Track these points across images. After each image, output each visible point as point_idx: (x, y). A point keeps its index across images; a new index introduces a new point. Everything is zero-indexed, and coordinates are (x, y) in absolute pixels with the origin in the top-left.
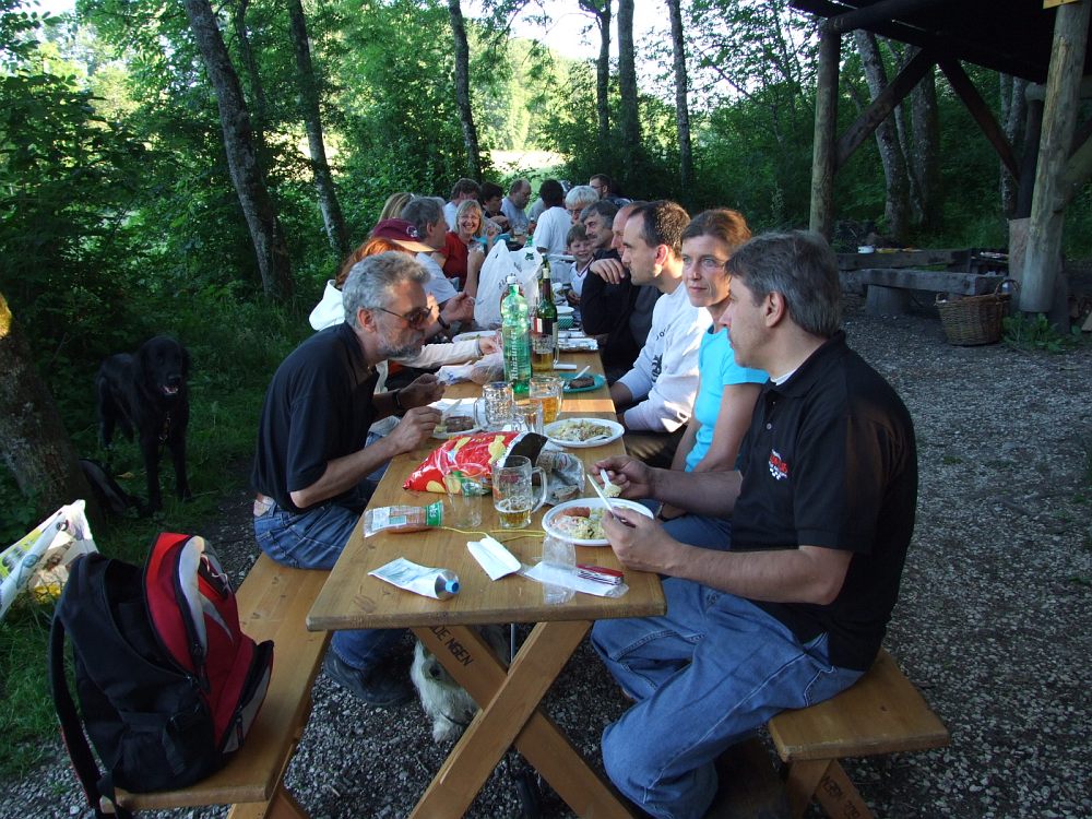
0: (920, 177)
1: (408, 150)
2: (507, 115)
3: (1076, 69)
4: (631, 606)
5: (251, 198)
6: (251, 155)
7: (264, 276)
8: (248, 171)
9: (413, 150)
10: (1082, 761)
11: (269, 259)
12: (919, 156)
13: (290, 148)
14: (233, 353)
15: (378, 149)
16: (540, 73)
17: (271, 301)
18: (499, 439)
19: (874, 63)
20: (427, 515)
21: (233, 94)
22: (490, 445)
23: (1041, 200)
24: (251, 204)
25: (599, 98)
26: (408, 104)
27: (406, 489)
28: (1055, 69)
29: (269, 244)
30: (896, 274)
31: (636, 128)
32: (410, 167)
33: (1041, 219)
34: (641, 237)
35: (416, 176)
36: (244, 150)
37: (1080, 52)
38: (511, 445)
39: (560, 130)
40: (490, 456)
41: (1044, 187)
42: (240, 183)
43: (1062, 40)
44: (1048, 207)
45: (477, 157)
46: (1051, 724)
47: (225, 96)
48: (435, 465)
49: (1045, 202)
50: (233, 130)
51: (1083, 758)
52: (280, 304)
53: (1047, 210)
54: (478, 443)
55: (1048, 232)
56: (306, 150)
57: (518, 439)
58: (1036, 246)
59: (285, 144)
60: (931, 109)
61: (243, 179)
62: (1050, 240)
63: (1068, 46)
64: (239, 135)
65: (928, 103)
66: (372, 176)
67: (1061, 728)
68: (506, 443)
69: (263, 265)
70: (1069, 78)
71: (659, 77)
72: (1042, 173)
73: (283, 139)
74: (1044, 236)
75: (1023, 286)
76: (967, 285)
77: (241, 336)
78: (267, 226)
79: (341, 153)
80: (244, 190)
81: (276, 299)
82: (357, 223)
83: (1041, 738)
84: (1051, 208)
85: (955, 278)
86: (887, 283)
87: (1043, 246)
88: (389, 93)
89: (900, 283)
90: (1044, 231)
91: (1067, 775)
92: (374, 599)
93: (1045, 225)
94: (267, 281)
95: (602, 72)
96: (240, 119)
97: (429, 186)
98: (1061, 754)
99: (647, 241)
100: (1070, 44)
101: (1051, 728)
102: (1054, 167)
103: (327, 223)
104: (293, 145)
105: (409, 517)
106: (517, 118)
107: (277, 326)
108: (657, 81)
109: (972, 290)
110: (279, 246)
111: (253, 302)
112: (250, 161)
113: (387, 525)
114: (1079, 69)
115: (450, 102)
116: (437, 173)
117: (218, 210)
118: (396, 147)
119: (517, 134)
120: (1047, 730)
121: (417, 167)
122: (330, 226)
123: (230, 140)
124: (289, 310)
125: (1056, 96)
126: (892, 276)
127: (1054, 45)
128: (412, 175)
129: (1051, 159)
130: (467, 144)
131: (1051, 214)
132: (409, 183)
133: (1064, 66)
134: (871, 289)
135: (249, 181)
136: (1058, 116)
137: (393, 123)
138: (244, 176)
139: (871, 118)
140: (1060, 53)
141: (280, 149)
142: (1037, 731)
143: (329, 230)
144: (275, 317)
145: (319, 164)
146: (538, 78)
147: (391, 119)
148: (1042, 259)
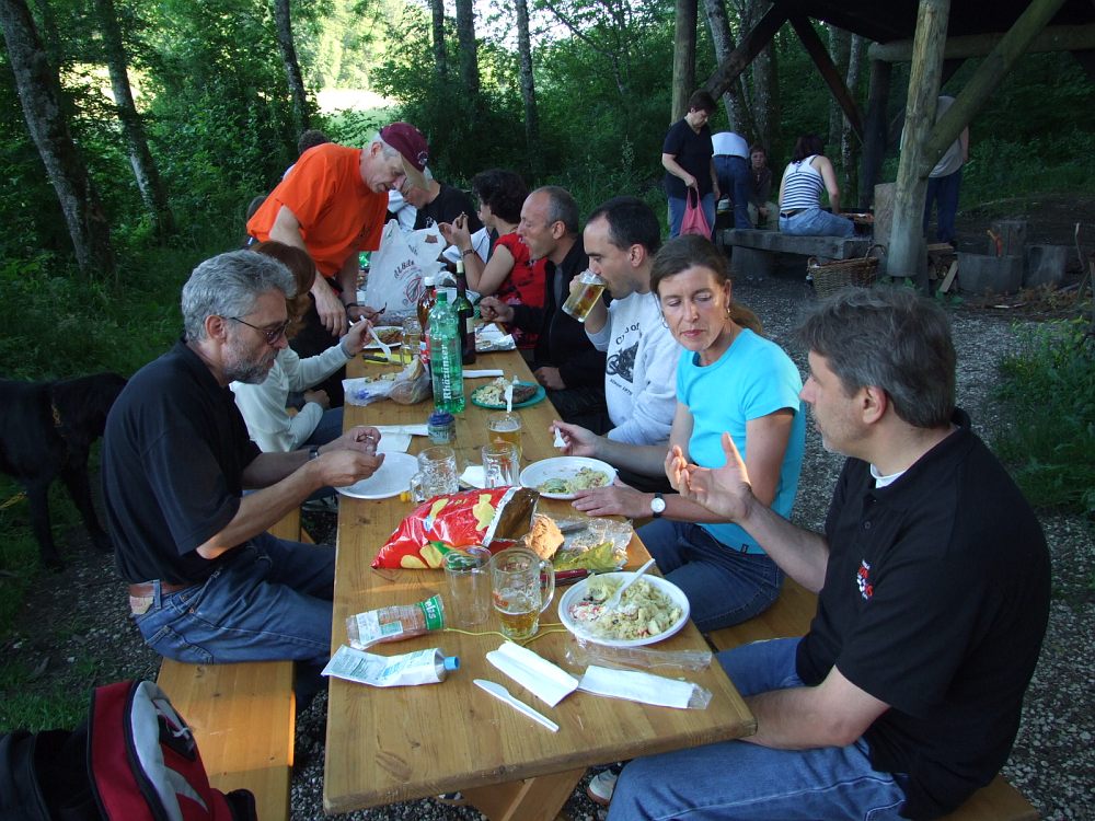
0: (762, 131)
1: (225, 94)
2: (316, 50)
3: (940, 37)
4: (718, 730)
5: (56, 155)
6: (53, 103)
7: (77, 246)
8: (49, 122)
9: (231, 94)
10: (1080, 776)
11: (83, 227)
12: (760, 109)
13: (92, 92)
14: (54, 344)
15: (189, 91)
16: (365, 9)
17: (88, 275)
18: (485, 499)
19: (718, 14)
20: (425, 616)
21: (25, 30)
22: (475, 507)
23: (908, 166)
24: (57, 162)
25: (435, 41)
26: (221, 41)
27: (375, 567)
28: (921, 37)
29: (82, 208)
30: (761, 236)
31: (474, 74)
32: (229, 112)
33: (908, 185)
34: (611, 242)
35: (237, 123)
36: (42, 99)
37: (943, 20)
38: (501, 505)
39: (397, 76)
40: (477, 521)
41: (910, 154)
42: (41, 137)
43: (928, 8)
44: (914, 174)
45: (303, 101)
46: (1039, 736)
47: (15, 32)
48: (409, 536)
49: (912, 168)
50: (27, 73)
51: (1078, 772)
52: (100, 278)
53: (913, 177)
54: (459, 507)
55: (914, 198)
56: (110, 95)
57: (508, 497)
58: (903, 212)
59: (87, 87)
60: (772, 62)
61: (45, 132)
62: (916, 206)
63: (933, 14)
64: (36, 79)
65: (768, 56)
66: (186, 121)
67: (1050, 739)
68: (494, 503)
69: (75, 233)
70: (935, 45)
71: (491, 18)
72: (909, 140)
73: (83, 81)
74: (911, 201)
75: (890, 251)
76: (835, 249)
77: (63, 325)
78: (78, 186)
79: (145, 94)
80: (46, 146)
81: (94, 272)
82: (173, 176)
83: (1033, 753)
84: (917, 176)
85: (822, 242)
86: (752, 244)
87: (910, 212)
88: (199, 27)
89: (766, 244)
90: (911, 196)
91: (1070, 794)
92: (402, 755)
93: (911, 190)
94: (81, 253)
95: (437, 12)
96: (36, 60)
97: (251, 135)
98: (1058, 770)
99: (618, 246)
100: (936, 12)
101: (1040, 741)
102: (920, 134)
103: (139, 177)
104: (95, 89)
105: (406, 622)
106: (328, 53)
107: (98, 305)
108: (489, 22)
109: (840, 255)
110: (94, 212)
111: (65, 276)
112: (52, 111)
113: (379, 636)
114: (943, 37)
115: (269, 39)
116: (260, 120)
117: (11, 168)
118: (211, 90)
119: (328, 70)
120: (1037, 743)
121: (237, 114)
122: (143, 181)
123: (25, 85)
124: (112, 285)
125: (922, 64)
126: (757, 238)
127: (920, 11)
128: (231, 123)
129: (918, 127)
130: (292, 88)
131: (917, 180)
132: (229, 131)
133: (930, 33)
134: (735, 250)
135: (52, 135)
136: (924, 82)
137: (206, 61)
138: (45, 129)
139: (727, 73)
140: (926, 21)
141: (81, 92)
142: (1027, 746)
143: (142, 186)
144: (95, 294)
145: (126, 110)
146: (363, 15)
147: (202, 56)
148: (909, 223)
